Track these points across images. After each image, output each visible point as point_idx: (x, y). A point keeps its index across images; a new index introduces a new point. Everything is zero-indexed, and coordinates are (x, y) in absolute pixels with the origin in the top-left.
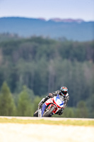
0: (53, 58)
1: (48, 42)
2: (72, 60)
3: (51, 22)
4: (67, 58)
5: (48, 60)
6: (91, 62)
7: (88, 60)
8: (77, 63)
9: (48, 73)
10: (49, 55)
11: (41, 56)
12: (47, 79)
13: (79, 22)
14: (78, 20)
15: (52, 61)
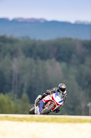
0: (16, 57)
1: (11, 41)
2: (35, 59)
3: (15, 21)
4: (31, 56)
5: (12, 59)
6: (53, 60)
7: (51, 58)
8: (40, 62)
9: (12, 71)
10: (13, 54)
11: (5, 55)
12: (11, 77)
13: (42, 21)
14: (41, 19)
15: (15, 60)
